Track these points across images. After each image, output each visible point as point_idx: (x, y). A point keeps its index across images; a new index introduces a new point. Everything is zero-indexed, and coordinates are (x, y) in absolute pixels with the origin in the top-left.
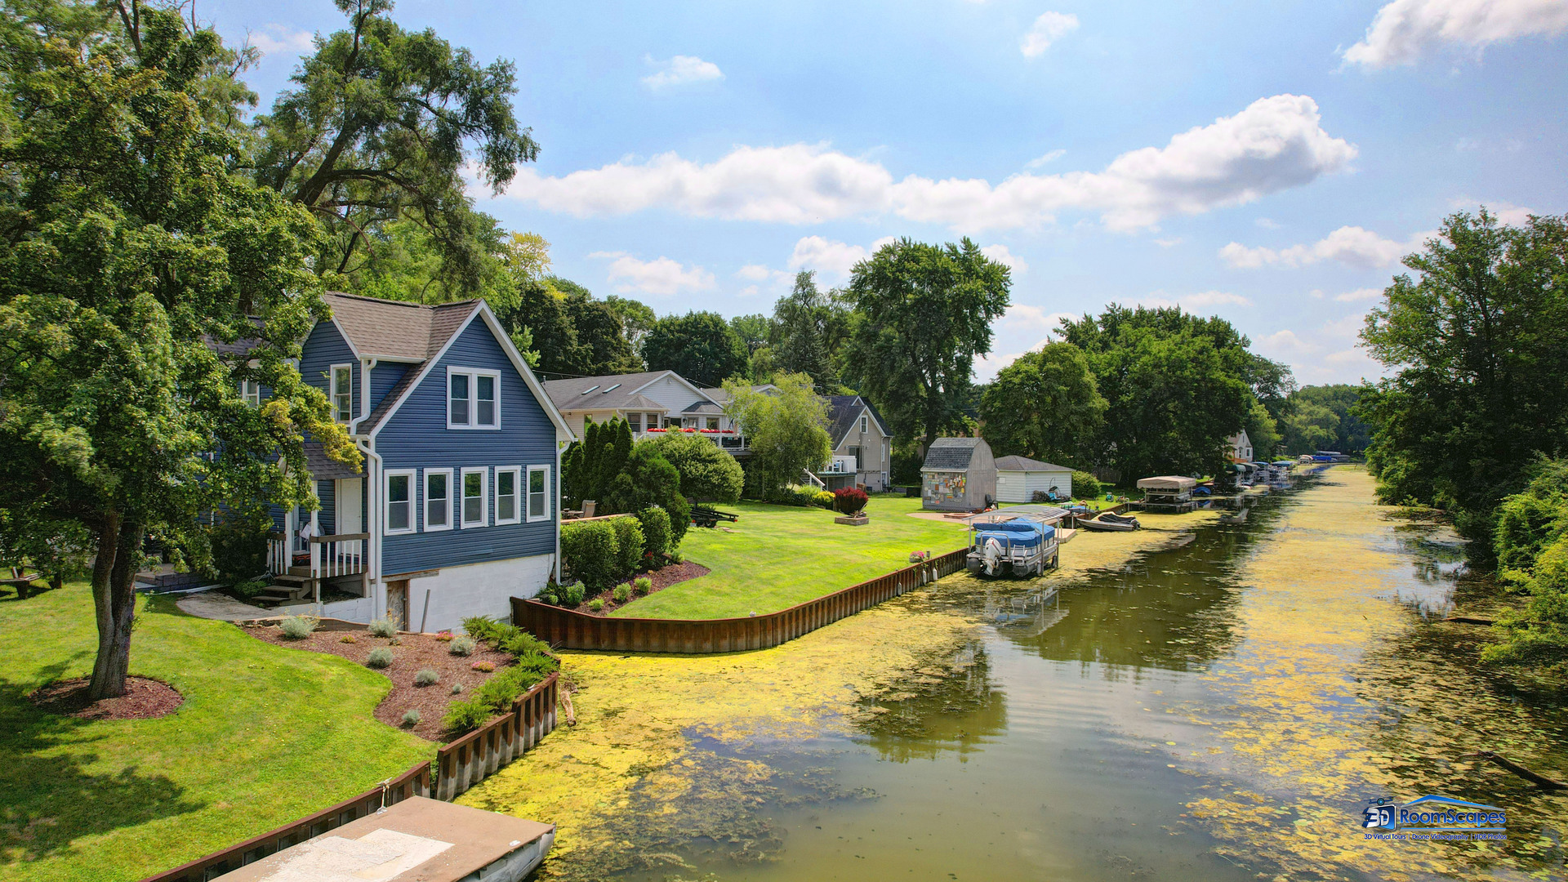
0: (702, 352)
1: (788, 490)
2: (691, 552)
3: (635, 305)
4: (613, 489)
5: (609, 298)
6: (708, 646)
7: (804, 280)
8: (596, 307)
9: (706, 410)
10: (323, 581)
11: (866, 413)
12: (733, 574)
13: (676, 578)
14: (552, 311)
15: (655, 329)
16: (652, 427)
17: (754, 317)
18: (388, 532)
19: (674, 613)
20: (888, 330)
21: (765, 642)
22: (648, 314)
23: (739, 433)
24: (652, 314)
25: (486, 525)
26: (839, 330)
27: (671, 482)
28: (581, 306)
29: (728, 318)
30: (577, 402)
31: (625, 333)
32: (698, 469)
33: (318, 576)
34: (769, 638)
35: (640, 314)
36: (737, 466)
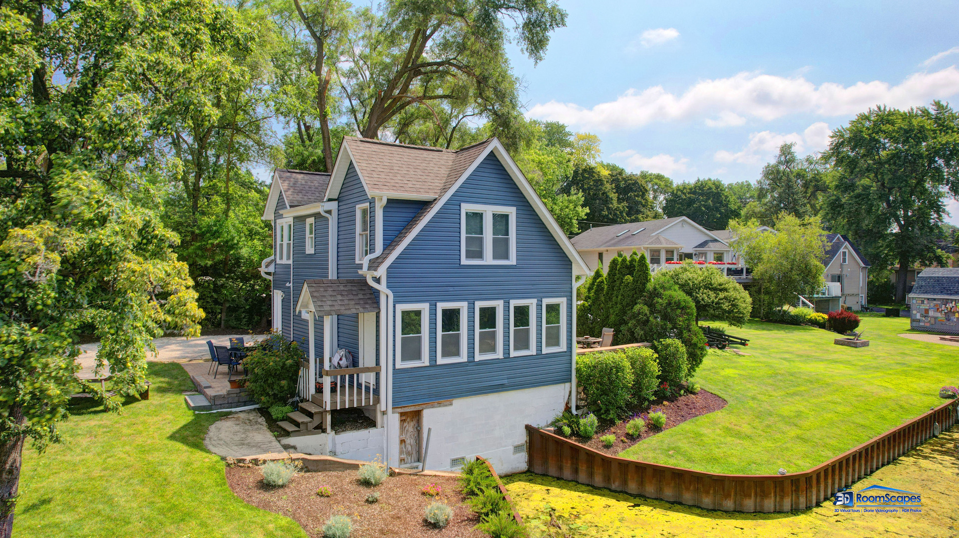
0: (707, 207)
1: (785, 312)
2: (705, 379)
3: (659, 177)
4: (631, 319)
5: (642, 172)
6: (729, 504)
7: (786, 150)
8: (630, 177)
9: (713, 247)
10: (334, 412)
11: (846, 248)
12: (751, 408)
13: (691, 412)
14: (599, 181)
15: (672, 193)
16: (669, 260)
17: (742, 183)
18: (400, 365)
19: (690, 460)
20: (866, 181)
21: (797, 504)
22: (668, 183)
23: (742, 264)
24: (671, 183)
25: (501, 356)
26: (815, 186)
27: (688, 314)
28: (620, 178)
29: (726, 182)
30: (613, 242)
31: (651, 196)
32: (708, 297)
33: (328, 408)
34: (802, 500)
35: (662, 184)
36: (746, 294)
